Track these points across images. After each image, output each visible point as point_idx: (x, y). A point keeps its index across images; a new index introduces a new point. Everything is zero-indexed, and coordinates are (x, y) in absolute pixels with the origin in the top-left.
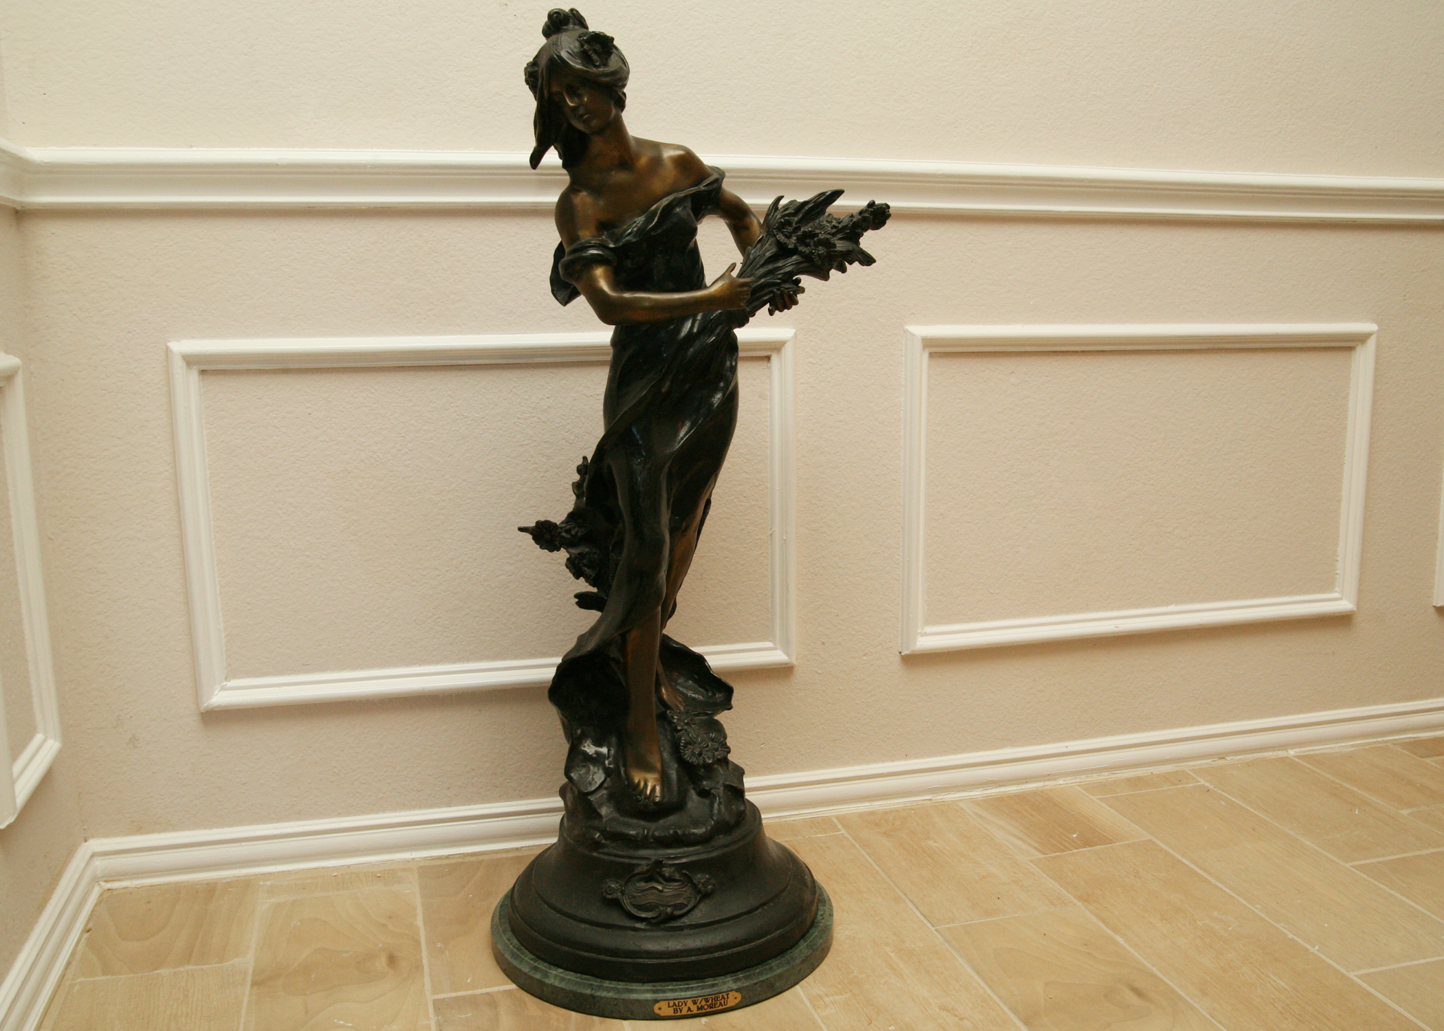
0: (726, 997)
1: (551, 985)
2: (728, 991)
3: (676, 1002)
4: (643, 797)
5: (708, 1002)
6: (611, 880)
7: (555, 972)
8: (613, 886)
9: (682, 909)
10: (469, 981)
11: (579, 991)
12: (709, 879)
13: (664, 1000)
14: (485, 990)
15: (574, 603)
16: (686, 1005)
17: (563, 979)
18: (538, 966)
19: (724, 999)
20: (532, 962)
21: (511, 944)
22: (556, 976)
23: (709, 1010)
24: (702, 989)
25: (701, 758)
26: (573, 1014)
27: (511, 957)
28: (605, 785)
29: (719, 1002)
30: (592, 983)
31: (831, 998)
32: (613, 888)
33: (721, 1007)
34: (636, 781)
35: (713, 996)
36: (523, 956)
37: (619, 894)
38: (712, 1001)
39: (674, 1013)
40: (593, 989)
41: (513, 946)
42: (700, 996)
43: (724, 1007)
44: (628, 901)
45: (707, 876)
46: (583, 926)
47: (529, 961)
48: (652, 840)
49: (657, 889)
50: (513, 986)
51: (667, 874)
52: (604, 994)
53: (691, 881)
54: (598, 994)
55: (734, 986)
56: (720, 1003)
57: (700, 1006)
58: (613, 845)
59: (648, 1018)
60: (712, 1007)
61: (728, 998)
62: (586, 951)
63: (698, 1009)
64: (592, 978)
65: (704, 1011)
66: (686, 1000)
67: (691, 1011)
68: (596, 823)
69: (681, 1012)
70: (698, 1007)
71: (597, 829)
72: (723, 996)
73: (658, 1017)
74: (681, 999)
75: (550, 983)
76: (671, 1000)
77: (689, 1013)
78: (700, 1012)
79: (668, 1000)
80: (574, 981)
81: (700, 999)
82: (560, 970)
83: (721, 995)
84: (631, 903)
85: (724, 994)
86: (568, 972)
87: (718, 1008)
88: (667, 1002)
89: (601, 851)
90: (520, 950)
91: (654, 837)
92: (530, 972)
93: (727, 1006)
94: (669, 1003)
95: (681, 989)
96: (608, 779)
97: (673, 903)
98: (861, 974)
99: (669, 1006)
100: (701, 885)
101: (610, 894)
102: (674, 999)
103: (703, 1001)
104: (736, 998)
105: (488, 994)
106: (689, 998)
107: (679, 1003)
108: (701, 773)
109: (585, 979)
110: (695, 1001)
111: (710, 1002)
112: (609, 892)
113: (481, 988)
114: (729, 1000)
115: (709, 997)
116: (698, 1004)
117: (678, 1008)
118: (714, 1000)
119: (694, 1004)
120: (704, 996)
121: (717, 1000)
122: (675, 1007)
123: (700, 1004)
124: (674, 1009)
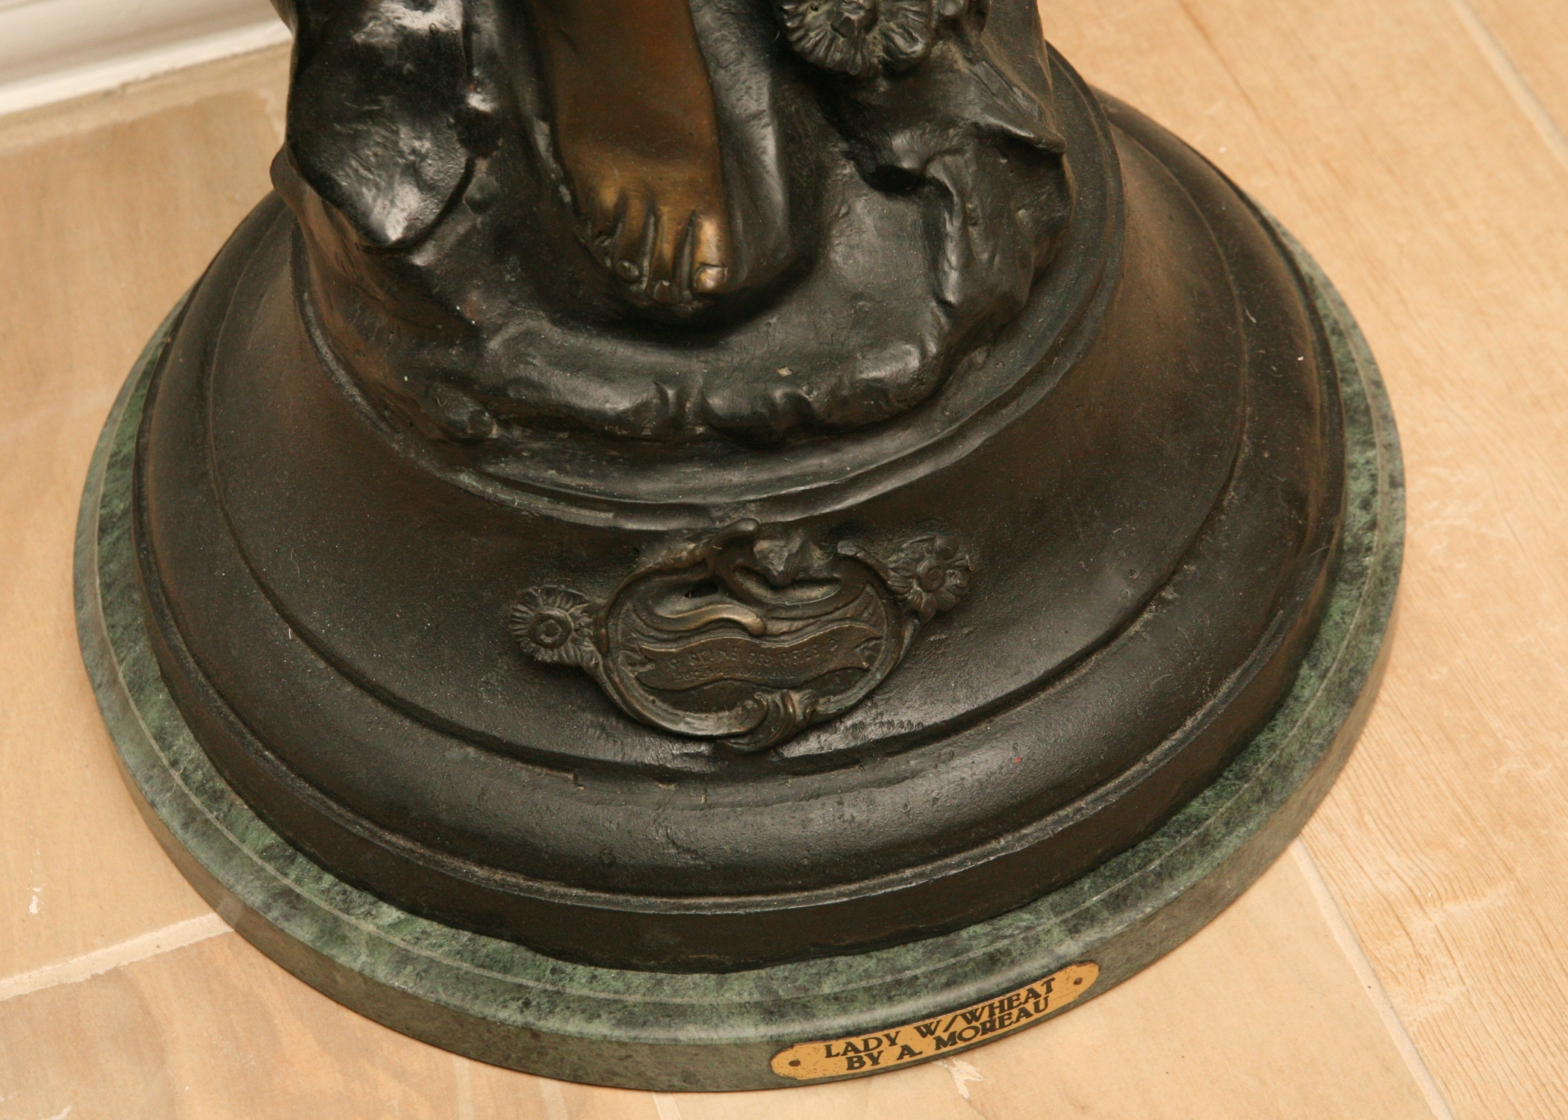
0: (1042, 988)
1: (361, 974)
2: (1052, 970)
3: (858, 1042)
4: (646, 264)
5: (977, 1017)
6: (549, 592)
7: (368, 927)
8: (556, 612)
9: (847, 684)
10: (33, 909)
11: (477, 1008)
12: (945, 554)
13: (810, 1039)
14: (103, 958)
16: (893, 1043)
17: (404, 959)
18: (298, 890)
19: (1038, 994)
20: (270, 869)
21: (174, 764)
22: (375, 944)
23: (979, 1038)
24: (949, 986)
25: (875, 32)
27: (185, 826)
28: (472, 191)
29: (1015, 1011)
31: (1437, 917)
32: (560, 622)
33: (1024, 1021)
35: (996, 1001)
37: (589, 647)
38: (993, 1013)
39: (850, 1065)
40: (527, 1004)
41: (185, 778)
42: (946, 1011)
43: (1036, 1015)
44: (625, 671)
45: (939, 543)
46: (456, 751)
48: (700, 430)
49: (741, 625)
50: (208, 925)
51: (778, 567)
52: (574, 1026)
54: (551, 1024)
56: (1023, 1009)
57: (945, 1036)
58: (537, 445)
59: (751, 1087)
60: (992, 1028)
61: (1049, 990)
62: (481, 863)
63: (940, 1042)
65: (960, 1044)
66: (892, 1032)
67: (914, 1053)
68: (454, 356)
69: (875, 1061)
70: (939, 1037)
71: (463, 382)
72: (1030, 990)
73: (787, 1080)
74: (876, 1029)
75: (357, 966)
76: (838, 1036)
77: (907, 1059)
78: (947, 1049)
79: (825, 1038)
80: (449, 968)
81: (946, 1019)
82: (390, 914)
83: (1023, 992)
84: (639, 682)
85: (1039, 987)
87: (1014, 1025)
88: (821, 1046)
89: (491, 469)
91: (705, 413)
92: (268, 907)
93: (1048, 1010)
94: (830, 1046)
96: (482, 165)
97: (809, 673)
99: (830, 1054)
100: (916, 588)
101: (551, 647)
102: (849, 1034)
103: (959, 1019)
104: (1077, 981)
105: (116, 975)
106: (904, 1023)
107: (866, 1042)
109: (491, 962)
110: (927, 1025)
111: (985, 1017)
112: (546, 635)
113: (89, 947)
114: (1051, 996)
115: (981, 1005)
116: (939, 1033)
117: (862, 1054)
118: (997, 1011)
119: (924, 1035)
120: (962, 1006)
121: (1011, 1007)
122: (851, 1054)
123: (946, 1030)
124: (850, 1059)
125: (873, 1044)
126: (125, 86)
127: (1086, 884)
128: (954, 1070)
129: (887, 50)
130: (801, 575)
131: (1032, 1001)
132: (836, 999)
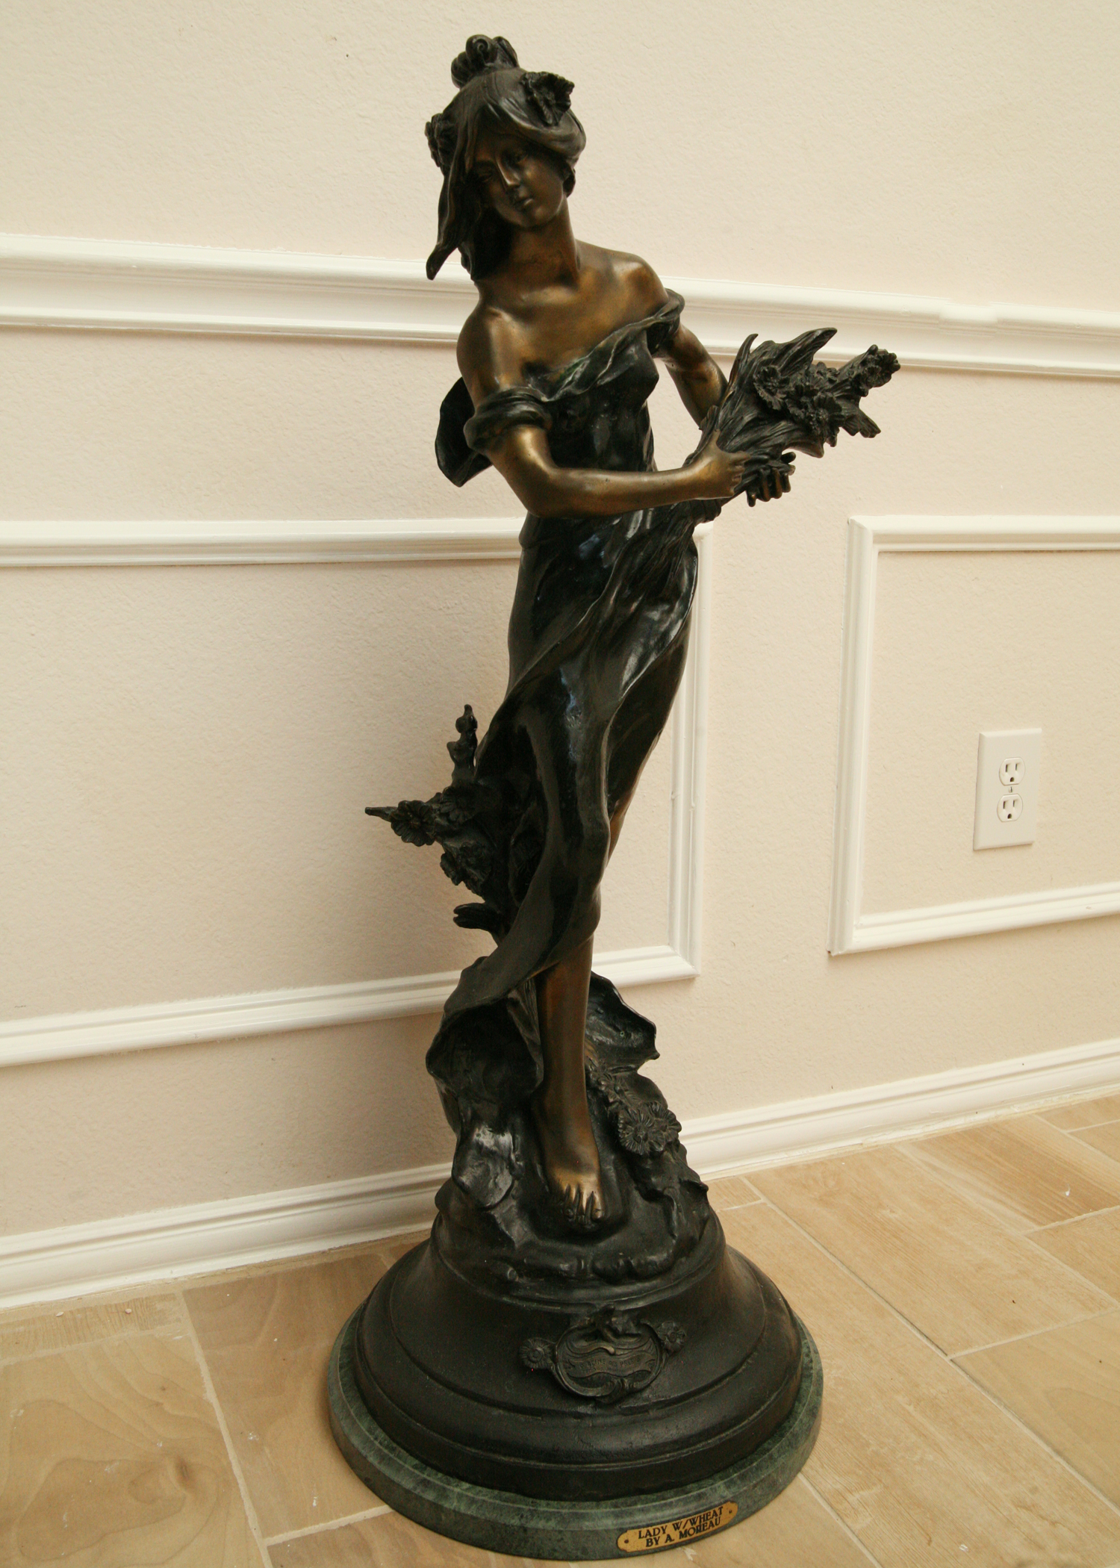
0: (718, 1512)
1: (454, 1511)
2: (721, 1504)
3: (651, 1529)
4: (575, 1210)
5: (695, 1523)
6: (535, 1341)
7: (457, 1490)
8: (538, 1349)
9: (644, 1378)
10: (314, 1504)
11: (502, 1520)
12: (676, 1329)
13: (633, 1528)
14: (344, 1520)
15: (452, 918)
16: (664, 1533)
17: (473, 1501)
18: (429, 1478)
19: (716, 1515)
20: (417, 1472)
21: (376, 1439)
22: (460, 1496)
23: (695, 1535)
24: (684, 1505)
25: (647, 1142)
26: (491, 1555)
27: (380, 1463)
28: (513, 1192)
29: (708, 1522)
30: (518, 1506)
31: (857, 1496)
32: (539, 1352)
33: (711, 1529)
34: (565, 1188)
35: (702, 1514)
36: (401, 1462)
37: (550, 1361)
38: (700, 1521)
39: (648, 1545)
40: (522, 1516)
41: (381, 1443)
43: (716, 1527)
44: (564, 1371)
45: (674, 1325)
46: (496, 1412)
47: (411, 1469)
48: (592, 1275)
49: (607, 1351)
50: (384, 1509)
51: (620, 1329)
52: (541, 1524)
53: (654, 1336)
54: (531, 1524)
55: (728, 1494)
56: (711, 1522)
57: (683, 1532)
58: (533, 1284)
59: (608, 1556)
60: (700, 1531)
61: (721, 1513)
62: (505, 1455)
63: (682, 1535)
64: (519, 1497)
65: (688, 1537)
66: (664, 1525)
67: (671, 1540)
68: (504, 1251)
69: (657, 1543)
70: (681, 1532)
71: (507, 1260)
72: (715, 1512)
73: (622, 1553)
74: (658, 1524)
75: (452, 1508)
76: (643, 1527)
77: (669, 1543)
78: (684, 1539)
79: (639, 1527)
80: (491, 1503)
81: (684, 1521)
82: (466, 1485)
83: (712, 1511)
84: (568, 1374)
85: (717, 1509)
86: (479, 1488)
87: (707, 1531)
88: (637, 1531)
89: (515, 1294)
90: (393, 1450)
91: (594, 1270)
92: (415, 1488)
93: (720, 1525)
94: (640, 1532)
95: (654, 1507)
96: (516, 1183)
97: (630, 1372)
98: (882, 1448)
99: (640, 1537)
100: (667, 1340)
101: (534, 1362)
102: (648, 1526)
103: (689, 1522)
104: (730, 1512)
105: (349, 1527)
106: (668, 1521)
107: (654, 1530)
108: (648, 1167)
109: (507, 1500)
110: (677, 1524)
111: (698, 1523)
112: (533, 1359)
113: (338, 1517)
114: (722, 1517)
115: (696, 1516)
116: (681, 1529)
117: (652, 1538)
118: (702, 1520)
119: (676, 1529)
120: (689, 1515)
121: (707, 1519)
122: (648, 1537)
123: (684, 1527)
124: (648, 1540)
125: (656, 1533)
126: (330, 1249)
127: (731, 1470)
128: (686, 1552)
129: (651, 1148)
130: (627, 1332)
131: (714, 1517)
132: (643, 1510)
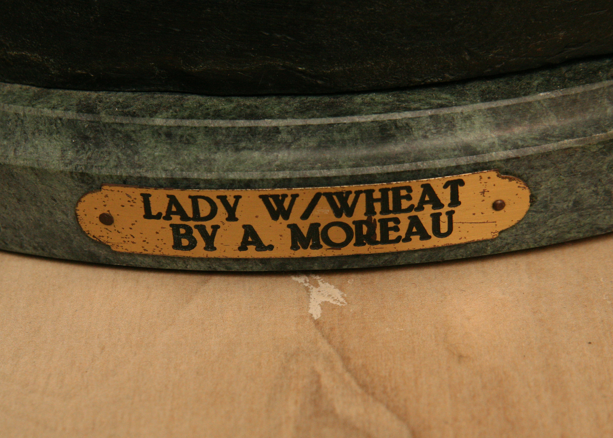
0: (444, 196)
2: (458, 169)
3: (184, 198)
5: (350, 212)
13: (125, 182)
16: (232, 217)
19: (437, 204)
23: (350, 250)
29: (404, 220)
33: (416, 243)
35: (377, 187)
38: (370, 211)
39: (177, 245)
42: (306, 182)
43: (435, 242)
56: (415, 222)
57: (304, 227)
60: (371, 240)
61: (455, 201)
63: (296, 238)
65: (325, 251)
66: (230, 194)
67: (260, 247)
69: (210, 245)
70: (294, 229)
72: (428, 189)
73: (102, 253)
74: (209, 184)
76: (158, 185)
77: (252, 252)
79: (144, 184)
81: (304, 197)
83: (416, 189)
85: (439, 188)
87: (402, 246)
88: (136, 193)
93: (453, 239)
94: (146, 198)
99: (148, 215)
102: (174, 184)
103: (323, 204)
106: (248, 184)
107: (195, 204)
110: (279, 200)
111: (360, 213)
114: (459, 213)
115: (354, 188)
116: (295, 218)
117: (191, 224)
118: (378, 206)
119: (275, 216)
120: (329, 181)
121: (398, 209)
122: (176, 219)
123: (305, 216)
124: (175, 228)
125: (205, 209)
127: (537, 80)
131: (429, 209)
